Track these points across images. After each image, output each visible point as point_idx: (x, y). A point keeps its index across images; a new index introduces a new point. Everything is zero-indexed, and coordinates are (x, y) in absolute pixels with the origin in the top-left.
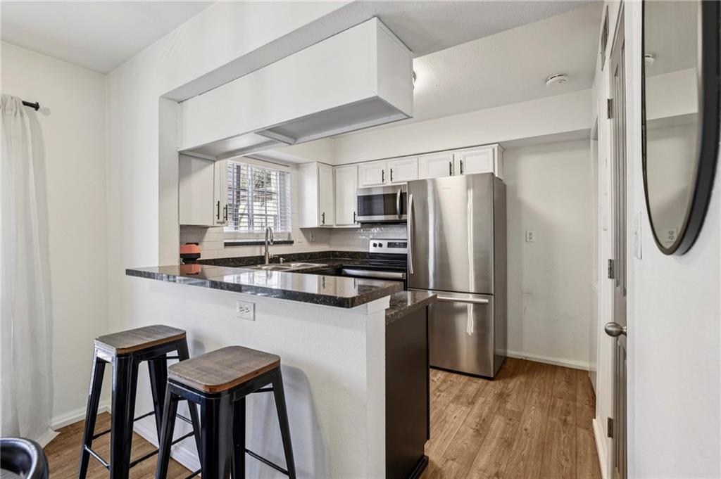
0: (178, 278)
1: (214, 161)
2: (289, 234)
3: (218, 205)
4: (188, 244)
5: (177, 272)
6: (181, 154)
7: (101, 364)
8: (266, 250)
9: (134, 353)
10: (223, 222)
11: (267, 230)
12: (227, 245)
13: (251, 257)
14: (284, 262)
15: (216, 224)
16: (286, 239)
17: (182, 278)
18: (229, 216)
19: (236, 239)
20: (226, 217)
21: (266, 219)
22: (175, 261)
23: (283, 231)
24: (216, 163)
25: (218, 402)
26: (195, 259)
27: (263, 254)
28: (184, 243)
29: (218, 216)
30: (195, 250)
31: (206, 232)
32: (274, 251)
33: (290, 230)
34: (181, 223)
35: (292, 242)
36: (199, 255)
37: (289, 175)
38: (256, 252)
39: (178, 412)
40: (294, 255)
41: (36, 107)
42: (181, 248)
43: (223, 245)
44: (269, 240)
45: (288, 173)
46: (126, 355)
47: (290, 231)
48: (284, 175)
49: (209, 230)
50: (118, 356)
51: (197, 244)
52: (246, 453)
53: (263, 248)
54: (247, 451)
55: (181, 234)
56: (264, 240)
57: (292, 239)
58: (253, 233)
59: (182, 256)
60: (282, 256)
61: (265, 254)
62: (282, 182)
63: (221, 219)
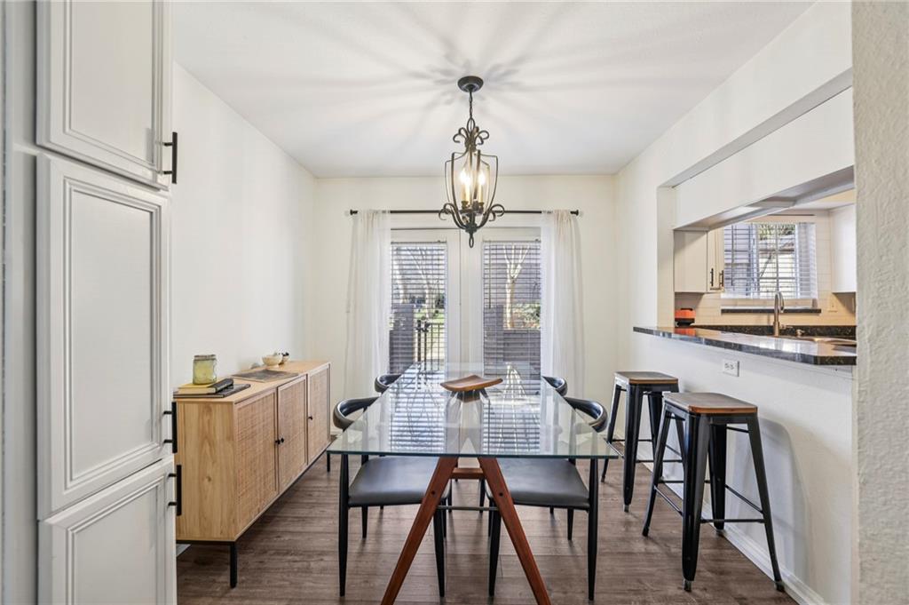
0: (673, 335)
1: (707, 232)
2: (814, 301)
3: (712, 273)
4: (682, 309)
5: (672, 331)
6: (675, 231)
7: (619, 389)
8: (776, 320)
9: (640, 385)
10: (719, 289)
11: (776, 296)
12: (724, 311)
13: (755, 326)
14: (803, 335)
15: (709, 291)
16: (810, 307)
17: (678, 336)
18: (725, 281)
19: (736, 305)
20: (722, 283)
21: (778, 282)
22: (671, 324)
23: (804, 296)
24: (709, 233)
25: (698, 420)
26: (689, 324)
27: (772, 324)
28: (679, 308)
29: (712, 283)
30: (689, 315)
31: (700, 299)
32: (786, 321)
33: (815, 294)
34: (677, 291)
35: (819, 311)
36: (693, 320)
37: (814, 226)
38: (763, 321)
39: (667, 444)
40: (821, 327)
41: (577, 213)
42: (676, 313)
43: (720, 312)
44: (779, 308)
45: (813, 223)
46: (635, 385)
47: (816, 297)
48: (805, 228)
49: (705, 296)
50: (631, 384)
51: (691, 310)
52: (726, 489)
53: (772, 317)
54: (728, 487)
55: (676, 300)
56: (773, 308)
57: (819, 307)
58: (758, 300)
59: (676, 320)
60: (801, 328)
61: (774, 323)
62: (803, 236)
63: (716, 285)
